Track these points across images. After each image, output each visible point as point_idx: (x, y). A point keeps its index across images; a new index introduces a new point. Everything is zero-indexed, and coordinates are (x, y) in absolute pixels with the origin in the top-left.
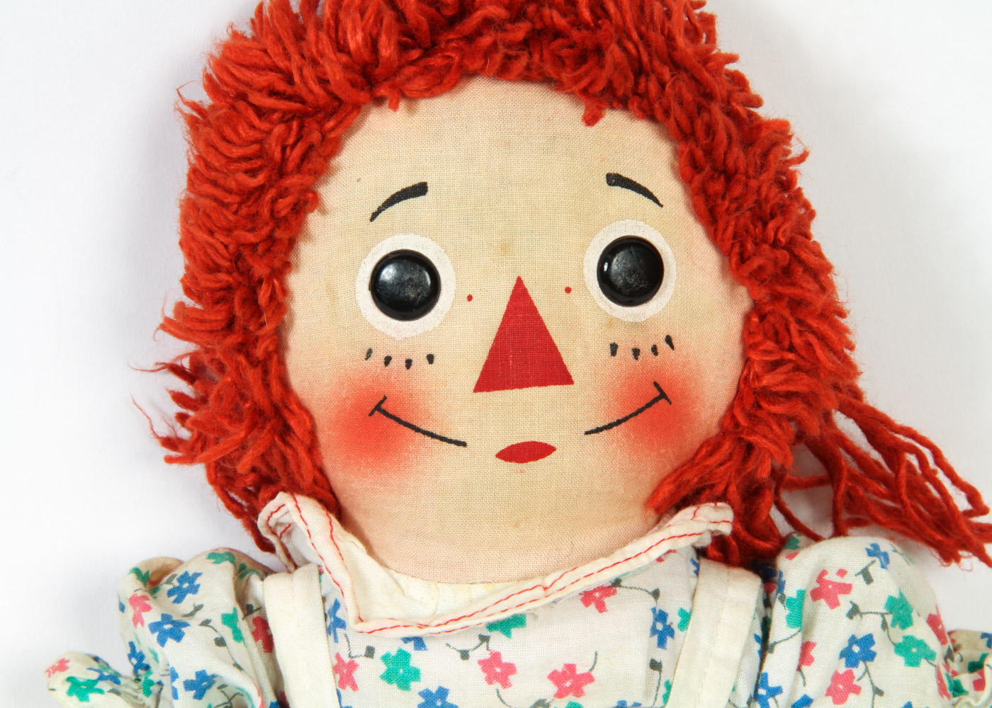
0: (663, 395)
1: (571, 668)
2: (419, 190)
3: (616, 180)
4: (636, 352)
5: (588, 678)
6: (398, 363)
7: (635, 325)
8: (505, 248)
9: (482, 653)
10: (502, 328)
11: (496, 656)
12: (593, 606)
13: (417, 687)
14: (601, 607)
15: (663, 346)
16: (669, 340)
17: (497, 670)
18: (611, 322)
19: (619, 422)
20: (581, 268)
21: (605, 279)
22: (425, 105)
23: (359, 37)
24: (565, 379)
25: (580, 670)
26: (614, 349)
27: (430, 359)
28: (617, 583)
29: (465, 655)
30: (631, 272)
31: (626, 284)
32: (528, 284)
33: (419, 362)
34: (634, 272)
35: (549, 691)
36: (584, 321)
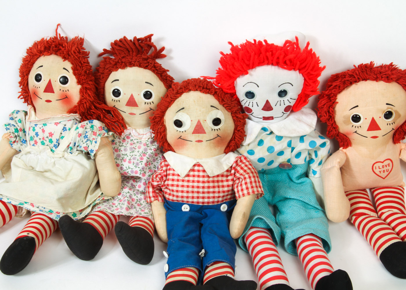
0: (67, 97)
1: (51, 132)
2: (42, 66)
3: (64, 69)
4: (63, 91)
5: (53, 134)
6: (36, 87)
7: (64, 87)
8: (49, 75)
9: (42, 128)
10: (47, 85)
11: (43, 129)
12: (56, 125)
13: (35, 131)
14: (57, 125)
15: (67, 91)
16: (68, 90)
17: (43, 131)
18: (60, 86)
19: (60, 100)
20: (57, 79)
22: (46, 57)
23: (40, 47)
24: (53, 92)
25: (52, 133)
26: (60, 90)
27: (39, 87)
28: (60, 122)
29: (40, 128)
30: (63, 80)
31: (62, 82)
32: (51, 80)
33: (38, 88)
34: (65, 81)
35: (48, 135)
36: (57, 86)
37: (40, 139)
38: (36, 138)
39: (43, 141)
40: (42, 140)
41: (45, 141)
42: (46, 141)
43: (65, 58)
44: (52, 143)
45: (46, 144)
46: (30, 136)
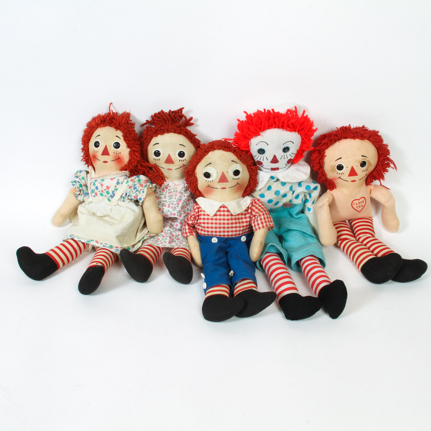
0: (119, 158)
1: (108, 186)
2: (99, 135)
3: (117, 136)
4: (116, 153)
5: (109, 187)
6: (95, 152)
7: (116, 151)
8: (105, 142)
9: (101, 183)
10: (104, 149)
13: (95, 186)
14: (112, 180)
15: (119, 153)
16: (120, 153)
17: (102, 185)
18: (114, 150)
19: (114, 160)
20: (112, 144)
22: (102, 128)
24: (109, 155)
25: (109, 186)
26: (114, 153)
28: (114, 178)
29: (99, 183)
32: (107, 145)
33: (97, 152)
34: (117, 145)
35: (106, 188)
36: (112, 150)
37: (99, 191)
38: (96, 191)
39: (102, 193)
40: (101, 192)
41: (103, 193)
42: (104, 192)
43: (117, 129)
44: (108, 194)
45: (104, 195)
46: (91, 189)
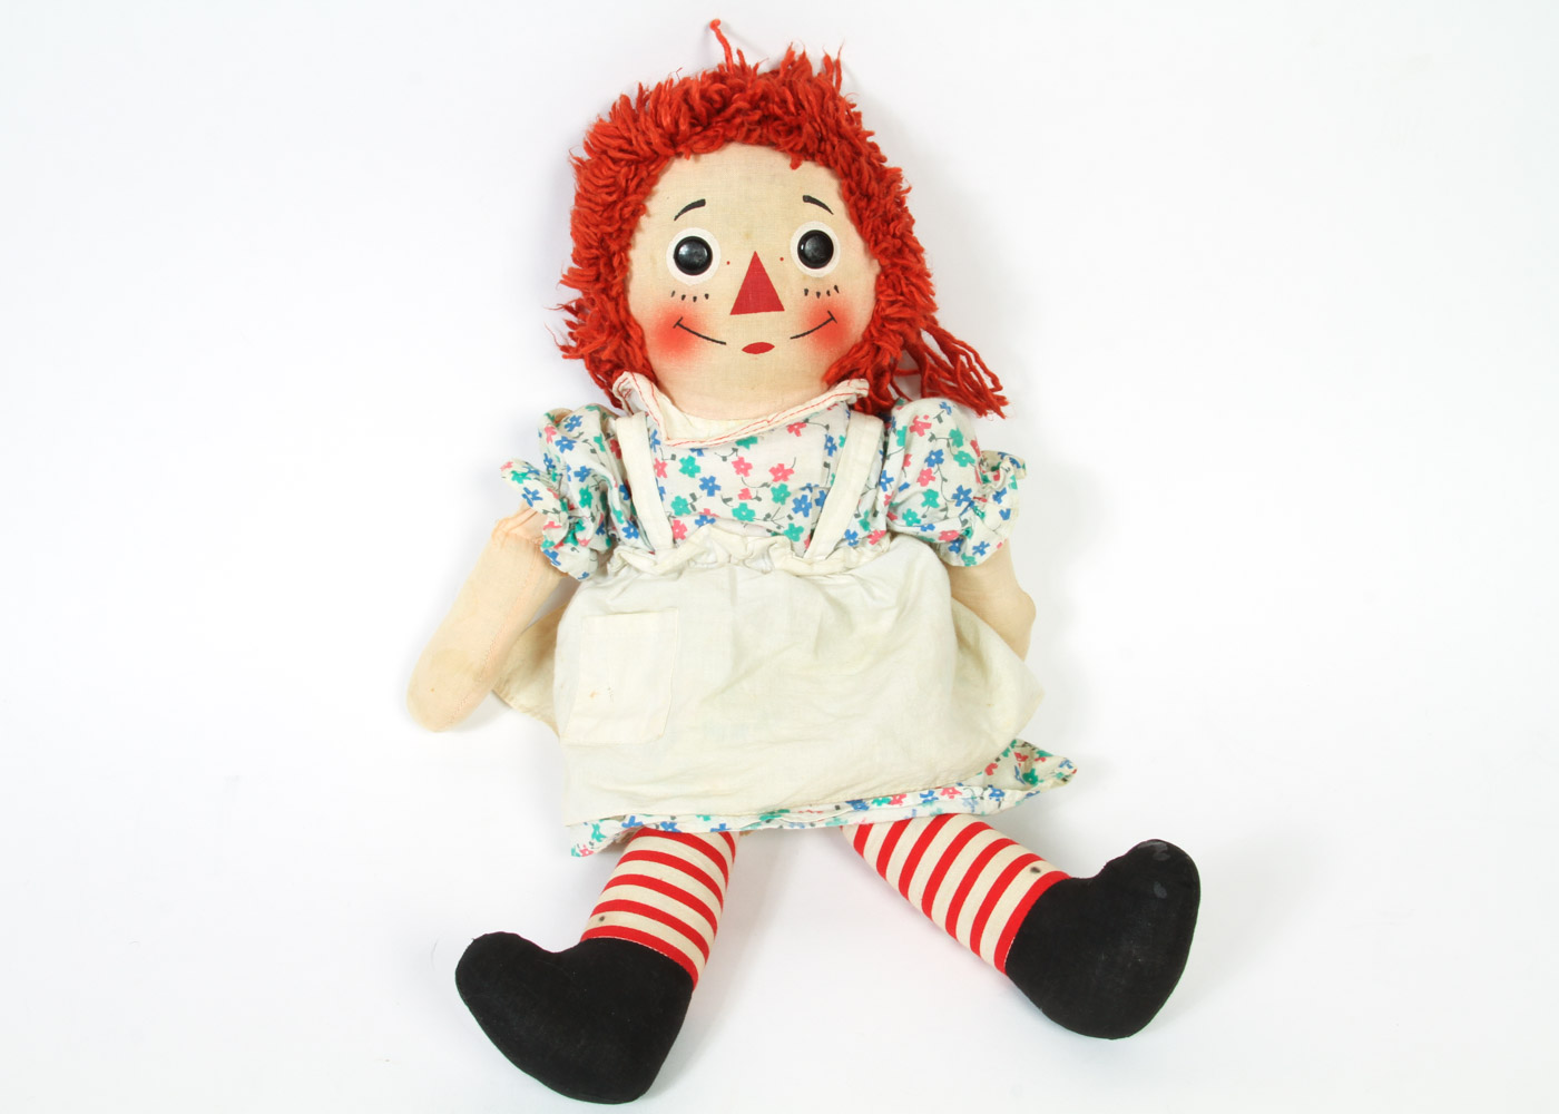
0: (832, 318)
1: (781, 466)
2: (701, 203)
4: (818, 294)
5: (791, 471)
6: (689, 299)
7: (818, 279)
8: (748, 236)
9: (734, 458)
10: (746, 280)
11: (741, 460)
12: (793, 433)
13: (699, 476)
14: (798, 434)
15: (833, 291)
16: (836, 288)
17: (742, 467)
18: (805, 277)
19: (808, 333)
20: (789, 247)
21: (802, 254)
22: (704, 158)
23: (669, 119)
24: (780, 308)
25: (786, 467)
26: (806, 292)
27: (707, 296)
28: (807, 421)
29: (724, 459)
30: (816, 250)
31: (814, 257)
32: (759, 255)
33: (701, 298)
35: (769, 478)
36: (790, 276)
37: (726, 501)
38: (705, 502)
39: (743, 506)
40: (736, 503)
41: (752, 505)
42: (759, 499)
43: (799, 155)
44: (783, 503)
45: (760, 514)
